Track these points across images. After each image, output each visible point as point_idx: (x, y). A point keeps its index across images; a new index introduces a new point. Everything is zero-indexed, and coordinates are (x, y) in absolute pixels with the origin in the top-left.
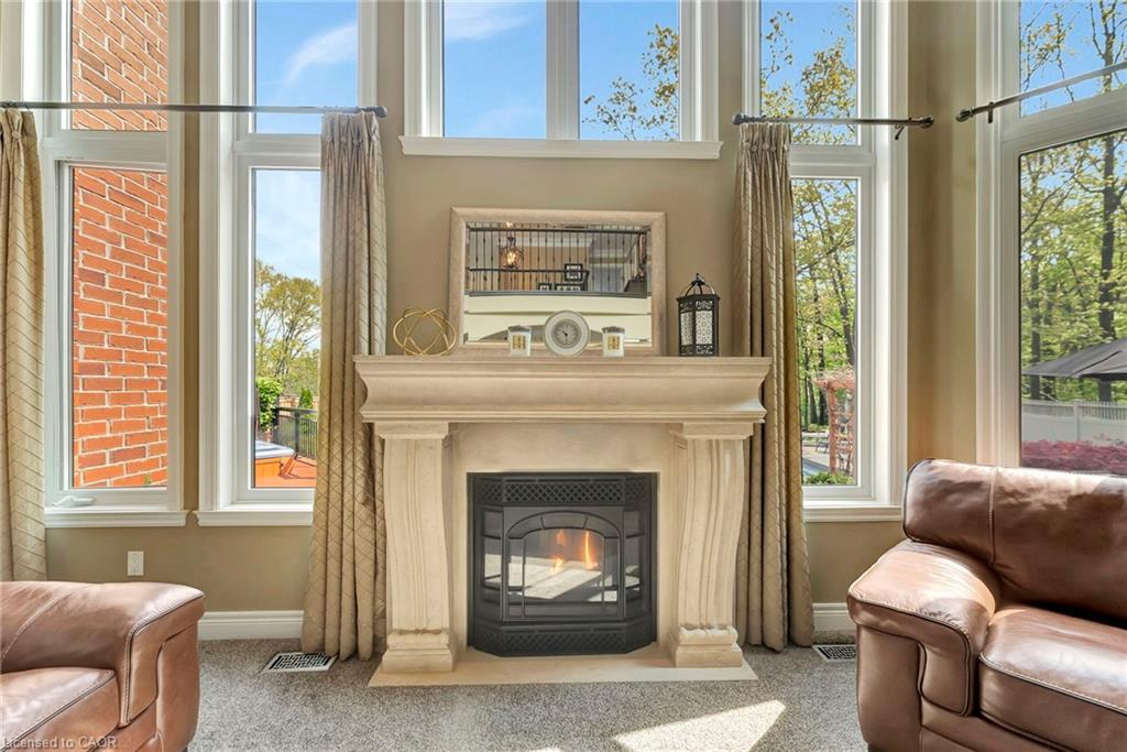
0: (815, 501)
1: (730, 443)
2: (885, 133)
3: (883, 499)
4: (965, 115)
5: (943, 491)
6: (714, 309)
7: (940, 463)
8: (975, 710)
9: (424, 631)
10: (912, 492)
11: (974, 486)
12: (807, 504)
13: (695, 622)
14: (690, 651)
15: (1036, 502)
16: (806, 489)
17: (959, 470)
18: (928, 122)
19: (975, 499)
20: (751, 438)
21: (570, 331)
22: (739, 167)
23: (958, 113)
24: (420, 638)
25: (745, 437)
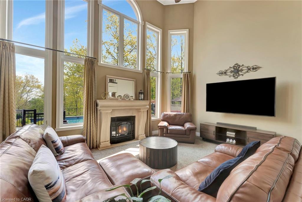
0: (152, 118)
1: (145, 111)
2: (159, 73)
3: (159, 118)
4: (167, 73)
5: (165, 115)
6: (143, 94)
7: (164, 112)
8: (168, 133)
9: (106, 141)
10: (162, 116)
11: (167, 114)
12: (152, 119)
13: (140, 134)
14: (140, 138)
15: (172, 115)
16: (152, 117)
17: (166, 113)
18: (163, 73)
19: (167, 116)
20: (147, 111)
21: (127, 97)
22: (145, 75)
23: (166, 72)
24: (106, 142)
25: (147, 110)
